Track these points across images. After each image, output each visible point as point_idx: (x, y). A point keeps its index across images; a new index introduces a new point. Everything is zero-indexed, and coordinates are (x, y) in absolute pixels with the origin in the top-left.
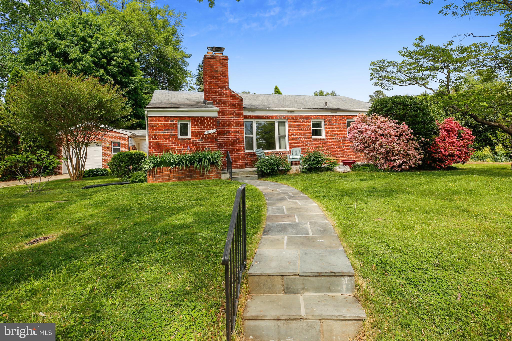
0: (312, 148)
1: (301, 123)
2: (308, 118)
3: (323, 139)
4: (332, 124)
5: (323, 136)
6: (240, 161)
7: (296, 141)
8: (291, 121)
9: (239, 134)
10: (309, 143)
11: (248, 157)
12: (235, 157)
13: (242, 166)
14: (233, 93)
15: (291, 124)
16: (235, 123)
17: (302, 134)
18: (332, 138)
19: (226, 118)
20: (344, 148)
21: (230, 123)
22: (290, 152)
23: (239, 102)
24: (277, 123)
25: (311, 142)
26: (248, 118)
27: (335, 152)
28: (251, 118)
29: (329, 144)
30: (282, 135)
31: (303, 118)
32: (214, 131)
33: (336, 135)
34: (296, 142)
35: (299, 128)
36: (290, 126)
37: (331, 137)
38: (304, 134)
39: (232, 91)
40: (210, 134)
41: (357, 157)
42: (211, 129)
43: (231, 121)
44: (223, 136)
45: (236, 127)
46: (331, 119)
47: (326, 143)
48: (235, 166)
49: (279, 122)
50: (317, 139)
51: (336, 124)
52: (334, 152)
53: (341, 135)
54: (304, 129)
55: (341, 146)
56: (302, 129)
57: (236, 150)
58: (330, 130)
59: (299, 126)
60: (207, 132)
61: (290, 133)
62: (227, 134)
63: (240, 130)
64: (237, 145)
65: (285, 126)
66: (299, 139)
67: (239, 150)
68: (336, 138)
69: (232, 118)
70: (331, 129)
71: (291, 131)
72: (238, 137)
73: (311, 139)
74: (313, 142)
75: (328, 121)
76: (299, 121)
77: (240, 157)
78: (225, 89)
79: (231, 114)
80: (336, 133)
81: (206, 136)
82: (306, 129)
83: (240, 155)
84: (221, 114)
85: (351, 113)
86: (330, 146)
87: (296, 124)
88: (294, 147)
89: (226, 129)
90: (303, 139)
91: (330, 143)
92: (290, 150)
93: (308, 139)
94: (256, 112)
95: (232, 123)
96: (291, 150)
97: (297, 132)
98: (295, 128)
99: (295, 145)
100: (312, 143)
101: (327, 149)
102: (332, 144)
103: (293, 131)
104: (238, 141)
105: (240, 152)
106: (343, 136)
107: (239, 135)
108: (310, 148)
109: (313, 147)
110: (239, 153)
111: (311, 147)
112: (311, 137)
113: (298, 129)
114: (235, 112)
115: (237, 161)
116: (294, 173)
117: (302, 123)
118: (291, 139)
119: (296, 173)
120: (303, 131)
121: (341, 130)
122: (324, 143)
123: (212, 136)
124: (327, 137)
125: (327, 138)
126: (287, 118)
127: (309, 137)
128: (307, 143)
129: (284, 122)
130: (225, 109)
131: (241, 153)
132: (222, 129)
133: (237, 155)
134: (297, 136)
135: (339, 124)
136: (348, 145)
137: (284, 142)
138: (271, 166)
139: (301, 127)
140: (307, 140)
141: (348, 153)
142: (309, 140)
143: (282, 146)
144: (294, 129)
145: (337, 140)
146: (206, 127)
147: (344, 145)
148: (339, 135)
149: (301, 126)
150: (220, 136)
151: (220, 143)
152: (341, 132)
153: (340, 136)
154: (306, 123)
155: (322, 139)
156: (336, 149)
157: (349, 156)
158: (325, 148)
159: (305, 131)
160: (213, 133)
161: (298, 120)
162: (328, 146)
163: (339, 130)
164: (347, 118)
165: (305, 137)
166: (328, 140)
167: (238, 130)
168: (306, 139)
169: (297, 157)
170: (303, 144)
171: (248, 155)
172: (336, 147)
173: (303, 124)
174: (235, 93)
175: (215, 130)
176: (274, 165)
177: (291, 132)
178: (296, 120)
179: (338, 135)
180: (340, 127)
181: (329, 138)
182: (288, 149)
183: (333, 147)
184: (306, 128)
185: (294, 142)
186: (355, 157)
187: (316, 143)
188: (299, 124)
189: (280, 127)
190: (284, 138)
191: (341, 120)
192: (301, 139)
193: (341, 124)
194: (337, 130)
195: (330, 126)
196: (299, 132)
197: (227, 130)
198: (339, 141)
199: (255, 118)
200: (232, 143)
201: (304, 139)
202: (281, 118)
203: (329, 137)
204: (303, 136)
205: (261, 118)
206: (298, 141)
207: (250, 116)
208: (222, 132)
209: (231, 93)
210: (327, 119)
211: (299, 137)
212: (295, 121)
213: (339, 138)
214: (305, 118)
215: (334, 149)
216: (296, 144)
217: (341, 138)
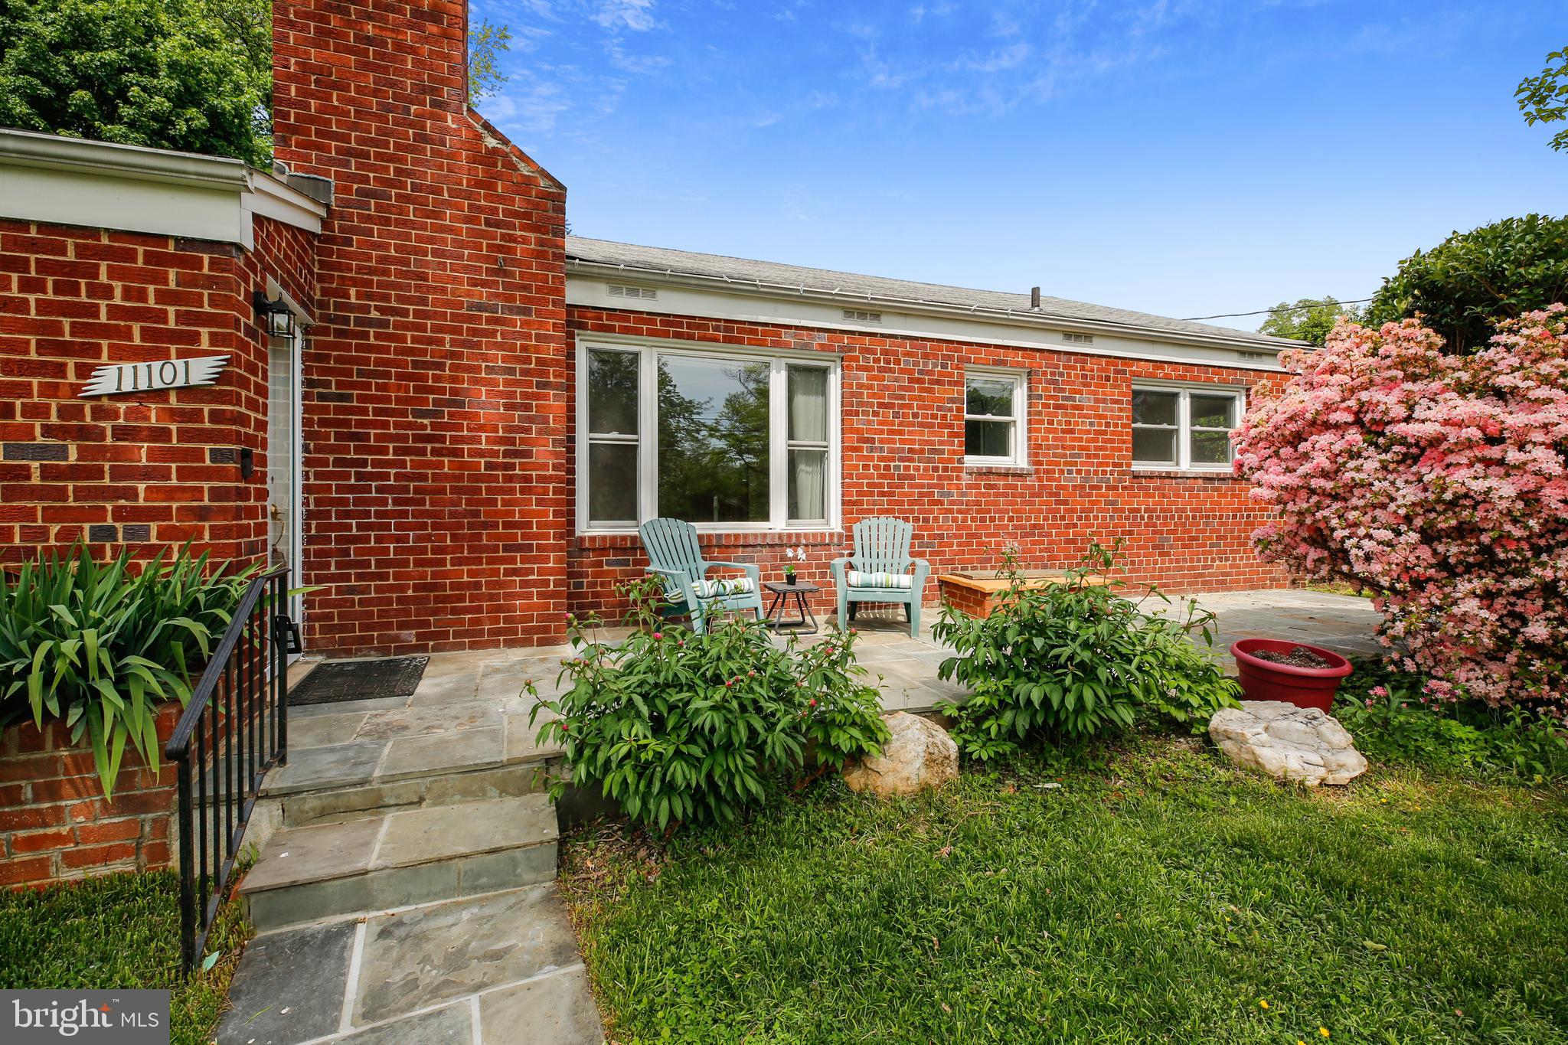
0: (965, 520)
1: (911, 381)
2: (951, 358)
3: (1019, 475)
4: (1065, 398)
5: (1018, 457)
6: (529, 596)
7: (881, 476)
8: (860, 368)
9: (531, 420)
10: (949, 494)
11: (600, 564)
12: (497, 572)
13: (546, 630)
14: (491, 142)
15: (860, 386)
16: (500, 346)
17: (913, 442)
18: (1061, 472)
19: (435, 303)
20: (1116, 526)
21: (464, 344)
22: (850, 538)
23: (536, 206)
24: (784, 374)
25: (958, 487)
26: (610, 329)
27: (1074, 541)
28: (626, 330)
29: (1048, 503)
30: (806, 441)
31: (926, 356)
32: (201, 370)
33: (1079, 456)
34: (881, 485)
35: (901, 406)
36: (853, 394)
37: (1058, 464)
38: (927, 442)
39: (487, 126)
40: (160, 395)
41: (1169, 569)
42: (163, 355)
43: (474, 332)
44: (409, 426)
45: (512, 371)
46: (1061, 375)
47: (1032, 495)
48: (491, 632)
49: (792, 369)
50: (989, 472)
51: (1085, 399)
52: (1068, 542)
53: (1105, 457)
54: (925, 416)
55: (1100, 510)
56: (915, 416)
57: (507, 525)
58: (1055, 431)
59: (902, 397)
60: (108, 379)
61: (853, 431)
62: (439, 414)
63: (537, 397)
64: (512, 490)
65: (824, 392)
66: (897, 468)
67: (529, 525)
68: (1079, 472)
69: (481, 307)
70: (1059, 423)
71: (858, 422)
72: (523, 441)
73: (960, 470)
74: (968, 486)
75: (1048, 382)
76: (902, 371)
77: (531, 571)
78: (435, 104)
79: (474, 283)
80: (1081, 448)
81: (99, 413)
82: (934, 417)
83: (535, 560)
84: (399, 274)
85: (1157, 347)
86: (1049, 511)
87: (888, 387)
88: (870, 511)
89: (436, 378)
90: (917, 469)
91: (1051, 495)
92: (849, 529)
93: (946, 469)
94: (660, 294)
95: (478, 345)
96: (856, 527)
97: (891, 432)
98: (881, 405)
99: (874, 503)
100: (964, 495)
101: (1034, 526)
102: (1058, 503)
103: (869, 422)
104: (523, 467)
105: (536, 537)
106: (1115, 465)
107: (528, 430)
108: (955, 520)
109: (967, 512)
110: (530, 548)
111: (959, 512)
112: (960, 461)
113: (896, 415)
114: (500, 272)
115: (508, 596)
116: (914, 785)
117: (920, 381)
118: (856, 467)
119: (926, 790)
120: (921, 425)
121: (1104, 433)
122: (1022, 495)
123: (174, 414)
124: (1040, 463)
125: (1037, 471)
126: (842, 349)
127: (951, 461)
128: (942, 495)
129: (824, 372)
130: (431, 240)
131: (540, 548)
132: (399, 377)
133: (513, 560)
134: (891, 450)
135: (1097, 401)
136: (1131, 511)
137: (818, 478)
138: (694, 762)
139: (910, 406)
140: (940, 478)
141: (1131, 548)
142: (950, 478)
143: (805, 503)
144: (876, 414)
145: (1086, 479)
146: (105, 331)
147: (1115, 510)
148: (1096, 456)
149: (911, 398)
150: (385, 425)
151: (387, 476)
152: (1105, 441)
153: (1099, 464)
154: (938, 382)
155: (1014, 475)
156: (1075, 526)
157: (1133, 563)
158: (1028, 519)
159: (932, 426)
160: (187, 392)
161: (897, 362)
162: (1040, 511)
163: (1097, 432)
164: (1133, 374)
165: (929, 460)
166: (1040, 479)
167: (524, 395)
168: (936, 469)
169: (894, 579)
170: (921, 494)
171: (603, 551)
172: (1080, 518)
173: (921, 390)
174: (505, 141)
175: (211, 361)
176: (728, 747)
177: (858, 431)
178: (888, 362)
179: (1088, 456)
180: (1100, 417)
181: (1047, 471)
182: (835, 523)
183: (1063, 518)
184: (939, 409)
185: (869, 485)
186: (1161, 569)
187: (983, 495)
188: (901, 388)
189: (800, 399)
190: (819, 457)
191: (1108, 379)
192: (907, 468)
193: (1104, 401)
194: (1088, 432)
195: (1057, 407)
196: (900, 433)
197: (442, 391)
198: (1092, 487)
199: (652, 333)
200: (474, 478)
201: (926, 469)
202: (806, 347)
203: (1049, 463)
204: (922, 451)
205: (691, 337)
206: (892, 477)
207: (624, 314)
208: (399, 400)
209: (479, 137)
210: (1045, 373)
211: (901, 459)
212: (880, 370)
213: (1096, 472)
214: (936, 357)
215: (1067, 526)
216: (883, 494)
217: (1104, 472)
